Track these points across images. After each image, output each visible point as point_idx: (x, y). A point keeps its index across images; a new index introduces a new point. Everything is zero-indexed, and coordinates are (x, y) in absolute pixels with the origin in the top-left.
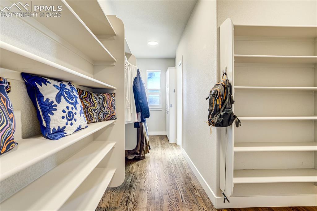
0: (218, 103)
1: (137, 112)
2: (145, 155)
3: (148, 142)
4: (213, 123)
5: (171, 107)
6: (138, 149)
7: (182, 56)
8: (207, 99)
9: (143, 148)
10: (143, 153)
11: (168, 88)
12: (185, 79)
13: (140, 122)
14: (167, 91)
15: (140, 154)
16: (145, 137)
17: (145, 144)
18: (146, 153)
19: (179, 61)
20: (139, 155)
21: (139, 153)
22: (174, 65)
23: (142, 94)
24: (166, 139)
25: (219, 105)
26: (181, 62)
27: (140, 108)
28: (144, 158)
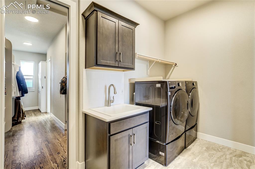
0: (63, 85)
1: (19, 91)
2: (21, 120)
3: (24, 112)
4: (62, 93)
5: (43, 88)
6: (15, 117)
7: (51, 57)
8: (60, 83)
9: (20, 116)
10: (20, 119)
11: (41, 75)
12: (52, 71)
13: (21, 97)
14: (39, 77)
15: (18, 119)
16: (22, 108)
17: (21, 113)
18: (23, 119)
19: (49, 59)
20: (16, 122)
21: (16, 119)
22: (45, 60)
23: (22, 81)
24: (38, 111)
25: (64, 86)
26: (50, 60)
27: (21, 88)
28: (20, 122)
